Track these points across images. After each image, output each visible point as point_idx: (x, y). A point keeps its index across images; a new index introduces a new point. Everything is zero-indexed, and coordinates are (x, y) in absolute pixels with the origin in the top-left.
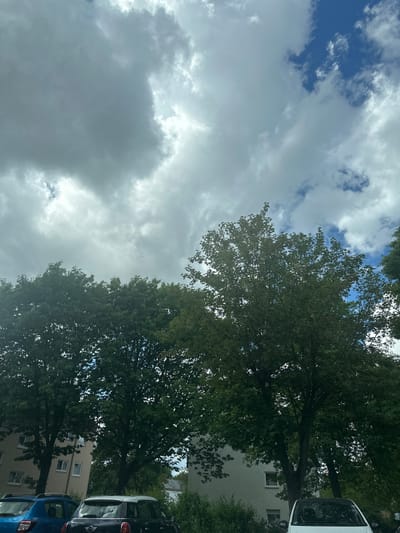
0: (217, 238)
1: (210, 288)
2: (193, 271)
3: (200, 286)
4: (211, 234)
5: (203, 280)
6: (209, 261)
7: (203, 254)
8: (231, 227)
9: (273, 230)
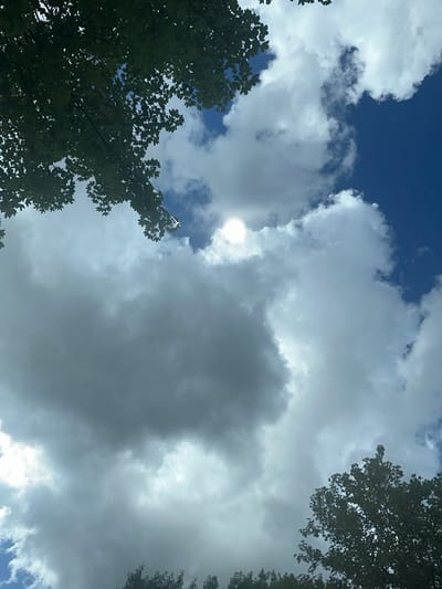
0: (330, 497)
1: (339, 576)
2: (309, 550)
3: (324, 574)
4: (321, 493)
5: (326, 563)
6: (327, 533)
7: (317, 524)
8: (344, 479)
9: (401, 474)
